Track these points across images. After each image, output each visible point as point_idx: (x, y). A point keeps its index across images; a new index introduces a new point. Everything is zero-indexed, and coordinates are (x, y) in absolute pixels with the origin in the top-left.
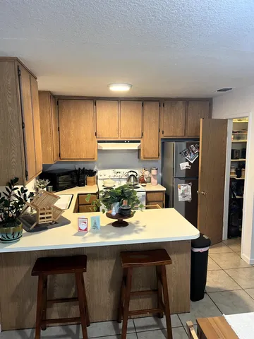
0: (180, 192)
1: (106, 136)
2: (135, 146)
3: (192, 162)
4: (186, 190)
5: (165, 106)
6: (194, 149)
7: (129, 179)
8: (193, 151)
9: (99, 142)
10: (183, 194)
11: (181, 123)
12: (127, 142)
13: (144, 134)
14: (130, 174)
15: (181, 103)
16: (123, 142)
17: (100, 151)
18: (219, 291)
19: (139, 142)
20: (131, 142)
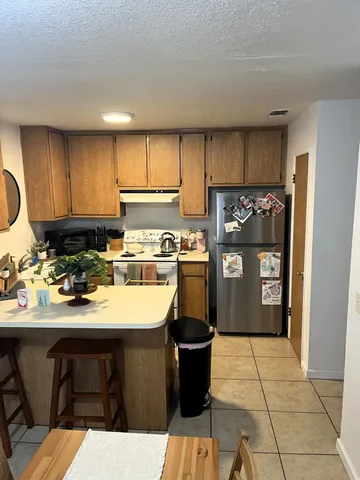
0: (225, 264)
1: (131, 183)
2: (168, 198)
3: (242, 221)
4: (235, 262)
5: (214, 139)
6: (245, 203)
7: (163, 245)
8: (243, 206)
9: (122, 192)
10: (229, 267)
11: (238, 165)
12: (159, 192)
13: (184, 181)
14: (166, 236)
15: (237, 134)
16: (154, 192)
17: (123, 205)
19: (177, 192)
20: (164, 192)
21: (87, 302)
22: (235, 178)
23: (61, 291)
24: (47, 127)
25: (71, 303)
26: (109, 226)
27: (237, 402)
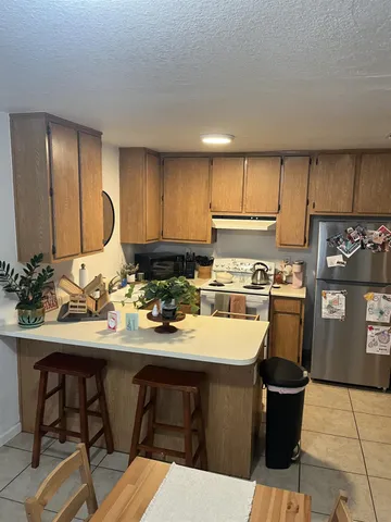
0: (325, 303)
1: (224, 209)
2: (264, 225)
3: (348, 256)
4: (336, 301)
5: (320, 163)
6: (352, 235)
7: (254, 276)
8: (350, 238)
9: (214, 217)
10: (329, 306)
11: (346, 192)
12: (254, 218)
13: (283, 207)
15: (347, 158)
16: (249, 218)
17: (215, 231)
18: (325, 467)
19: (274, 219)
20: (260, 218)
21: (174, 330)
22: (342, 207)
23: (150, 316)
24: (145, 149)
25: (158, 330)
26: (198, 252)
27: (330, 459)
